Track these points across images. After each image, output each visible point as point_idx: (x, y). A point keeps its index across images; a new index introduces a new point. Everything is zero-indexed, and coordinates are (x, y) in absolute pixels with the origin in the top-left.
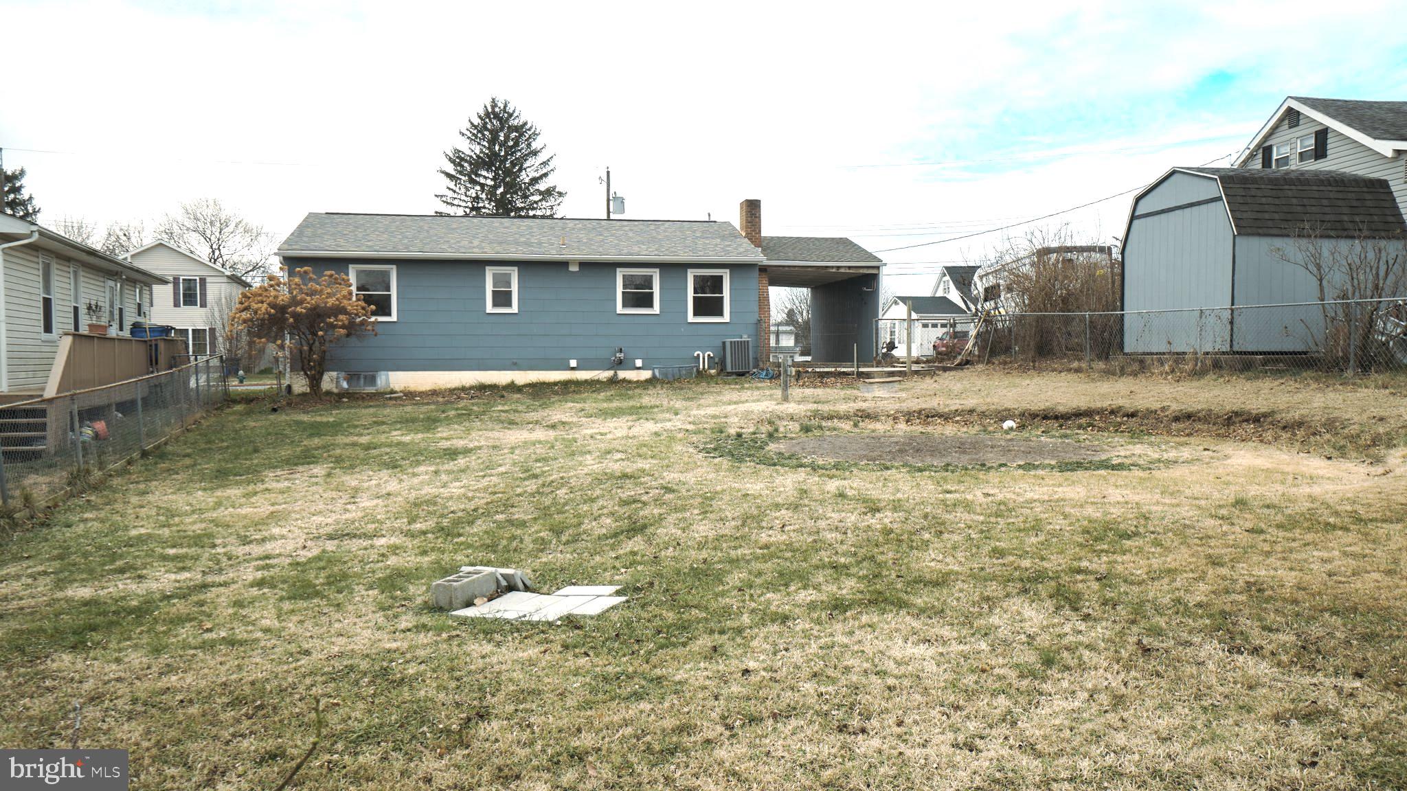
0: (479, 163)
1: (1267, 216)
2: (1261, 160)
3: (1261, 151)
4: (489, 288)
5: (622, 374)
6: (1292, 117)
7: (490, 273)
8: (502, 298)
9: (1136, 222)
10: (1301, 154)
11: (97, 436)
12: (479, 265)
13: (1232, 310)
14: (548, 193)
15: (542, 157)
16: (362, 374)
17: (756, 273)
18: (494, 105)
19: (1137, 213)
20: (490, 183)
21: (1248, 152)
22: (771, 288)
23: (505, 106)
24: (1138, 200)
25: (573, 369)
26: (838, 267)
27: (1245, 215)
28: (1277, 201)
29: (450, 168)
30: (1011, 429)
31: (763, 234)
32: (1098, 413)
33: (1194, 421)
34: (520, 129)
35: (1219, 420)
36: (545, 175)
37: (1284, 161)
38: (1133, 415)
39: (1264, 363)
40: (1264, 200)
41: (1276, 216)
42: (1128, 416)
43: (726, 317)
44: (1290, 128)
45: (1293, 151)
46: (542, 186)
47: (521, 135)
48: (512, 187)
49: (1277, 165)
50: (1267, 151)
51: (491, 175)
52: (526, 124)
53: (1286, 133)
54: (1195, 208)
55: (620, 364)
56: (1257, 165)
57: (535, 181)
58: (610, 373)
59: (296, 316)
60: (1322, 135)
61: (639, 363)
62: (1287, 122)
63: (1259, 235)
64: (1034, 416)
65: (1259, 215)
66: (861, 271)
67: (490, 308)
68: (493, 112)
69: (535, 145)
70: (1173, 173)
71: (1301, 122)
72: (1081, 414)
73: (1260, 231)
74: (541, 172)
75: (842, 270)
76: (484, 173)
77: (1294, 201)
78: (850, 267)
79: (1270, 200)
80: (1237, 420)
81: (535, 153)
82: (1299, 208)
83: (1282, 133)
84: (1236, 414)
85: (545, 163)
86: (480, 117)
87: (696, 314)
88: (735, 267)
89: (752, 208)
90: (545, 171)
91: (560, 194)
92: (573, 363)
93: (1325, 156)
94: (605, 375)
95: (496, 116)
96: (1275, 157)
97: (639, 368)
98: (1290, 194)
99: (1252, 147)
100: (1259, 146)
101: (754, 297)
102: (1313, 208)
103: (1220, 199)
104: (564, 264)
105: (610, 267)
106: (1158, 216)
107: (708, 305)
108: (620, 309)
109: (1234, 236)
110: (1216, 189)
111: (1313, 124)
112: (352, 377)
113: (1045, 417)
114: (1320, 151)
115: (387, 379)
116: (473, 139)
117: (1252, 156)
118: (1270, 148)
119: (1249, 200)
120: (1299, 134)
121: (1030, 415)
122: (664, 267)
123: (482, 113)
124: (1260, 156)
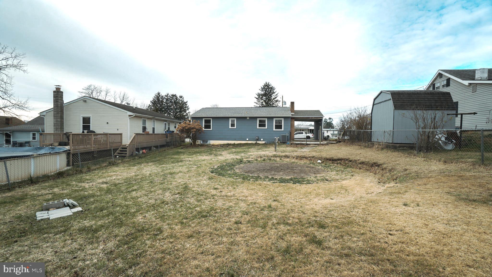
0: (263, 95)
1: (405, 104)
2: (432, 88)
3: (432, 85)
4: (230, 123)
5: (258, 142)
6: (440, 75)
7: (230, 120)
8: (233, 125)
9: (374, 106)
10: (443, 85)
11: (143, 153)
12: (228, 118)
13: (393, 131)
14: (277, 101)
15: (276, 94)
16: (205, 141)
17: (290, 119)
18: (266, 83)
19: (375, 103)
20: (265, 99)
21: (428, 85)
22: (295, 122)
23: (269, 83)
24: (375, 99)
25: (247, 141)
26: (312, 117)
27: (398, 104)
28: (409, 100)
29: (257, 97)
30: (319, 163)
31: (295, 109)
32: (344, 160)
33: (364, 164)
34: (271, 88)
35: (370, 165)
36: (276, 97)
37: (438, 88)
38: (351, 161)
39: (400, 147)
40: (405, 99)
41: (409, 104)
42: (350, 161)
43: (283, 129)
44: (440, 78)
45: (441, 85)
46: (275, 100)
47: (271, 89)
48: (270, 100)
49: (437, 89)
50: (434, 85)
51: (265, 98)
52: (273, 87)
53: (439, 80)
54: (386, 102)
55: (258, 140)
56: (431, 89)
57: (274, 99)
58: (255, 142)
59: (186, 129)
60: (448, 80)
61: (262, 140)
62: (439, 77)
63: (402, 109)
64: (327, 159)
65: (403, 104)
66: (318, 118)
67: (230, 127)
68: (266, 85)
69: (275, 91)
70: (381, 92)
71: (443, 77)
72: (339, 160)
73: (402, 108)
74: (275, 97)
75: (313, 118)
76: (264, 97)
77: (415, 99)
78: (315, 117)
79: (407, 99)
80: (374, 165)
81: (274, 93)
82: (417, 101)
83: (437, 80)
84: (375, 163)
85: (277, 95)
86: (264, 86)
87: (276, 128)
88: (285, 118)
89: (292, 103)
90: (276, 96)
91: (279, 101)
92: (247, 139)
93: (449, 86)
94: (254, 142)
95: (267, 86)
96: (436, 86)
97: (262, 141)
98: (414, 97)
99: (430, 84)
100: (432, 84)
101: (290, 124)
102: (422, 101)
103: (390, 99)
104: (246, 118)
105: (256, 118)
106: (378, 104)
107: (279, 127)
108: (258, 127)
109: (394, 110)
110: (390, 97)
111: (446, 77)
112: (203, 141)
113: (330, 160)
114: (448, 85)
115: (210, 142)
116: (262, 90)
117: (430, 87)
118: (435, 84)
119: (400, 99)
120: (442, 80)
121: (326, 159)
122: (268, 118)
123: (264, 85)
124: (432, 86)
